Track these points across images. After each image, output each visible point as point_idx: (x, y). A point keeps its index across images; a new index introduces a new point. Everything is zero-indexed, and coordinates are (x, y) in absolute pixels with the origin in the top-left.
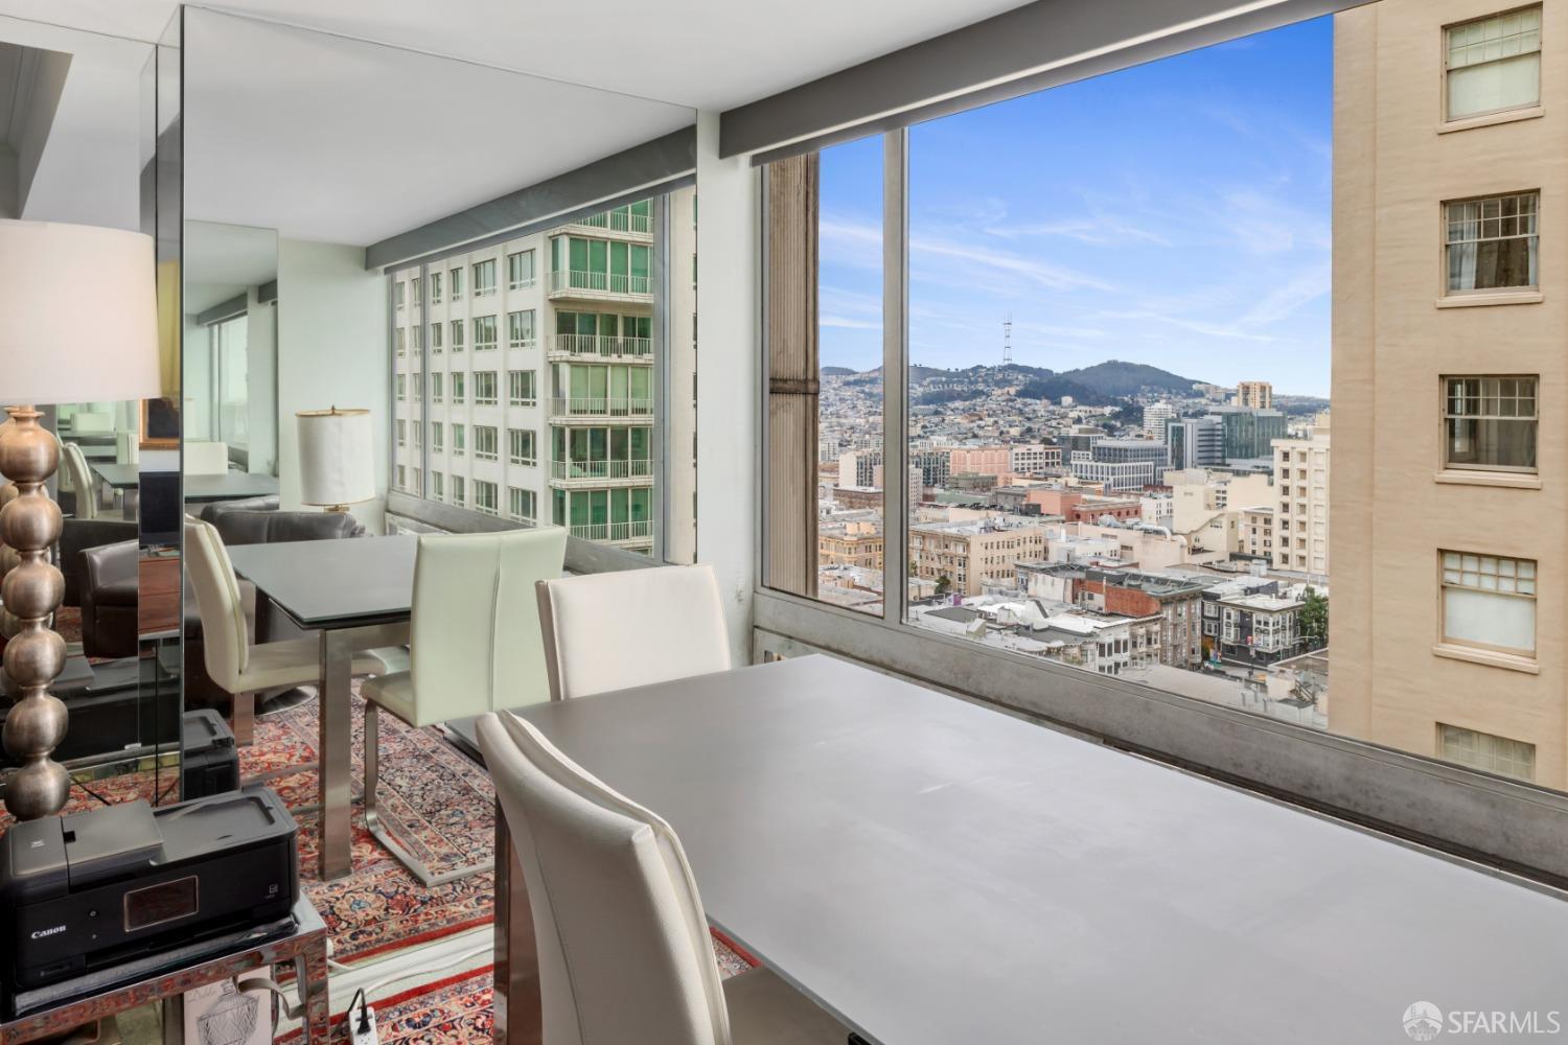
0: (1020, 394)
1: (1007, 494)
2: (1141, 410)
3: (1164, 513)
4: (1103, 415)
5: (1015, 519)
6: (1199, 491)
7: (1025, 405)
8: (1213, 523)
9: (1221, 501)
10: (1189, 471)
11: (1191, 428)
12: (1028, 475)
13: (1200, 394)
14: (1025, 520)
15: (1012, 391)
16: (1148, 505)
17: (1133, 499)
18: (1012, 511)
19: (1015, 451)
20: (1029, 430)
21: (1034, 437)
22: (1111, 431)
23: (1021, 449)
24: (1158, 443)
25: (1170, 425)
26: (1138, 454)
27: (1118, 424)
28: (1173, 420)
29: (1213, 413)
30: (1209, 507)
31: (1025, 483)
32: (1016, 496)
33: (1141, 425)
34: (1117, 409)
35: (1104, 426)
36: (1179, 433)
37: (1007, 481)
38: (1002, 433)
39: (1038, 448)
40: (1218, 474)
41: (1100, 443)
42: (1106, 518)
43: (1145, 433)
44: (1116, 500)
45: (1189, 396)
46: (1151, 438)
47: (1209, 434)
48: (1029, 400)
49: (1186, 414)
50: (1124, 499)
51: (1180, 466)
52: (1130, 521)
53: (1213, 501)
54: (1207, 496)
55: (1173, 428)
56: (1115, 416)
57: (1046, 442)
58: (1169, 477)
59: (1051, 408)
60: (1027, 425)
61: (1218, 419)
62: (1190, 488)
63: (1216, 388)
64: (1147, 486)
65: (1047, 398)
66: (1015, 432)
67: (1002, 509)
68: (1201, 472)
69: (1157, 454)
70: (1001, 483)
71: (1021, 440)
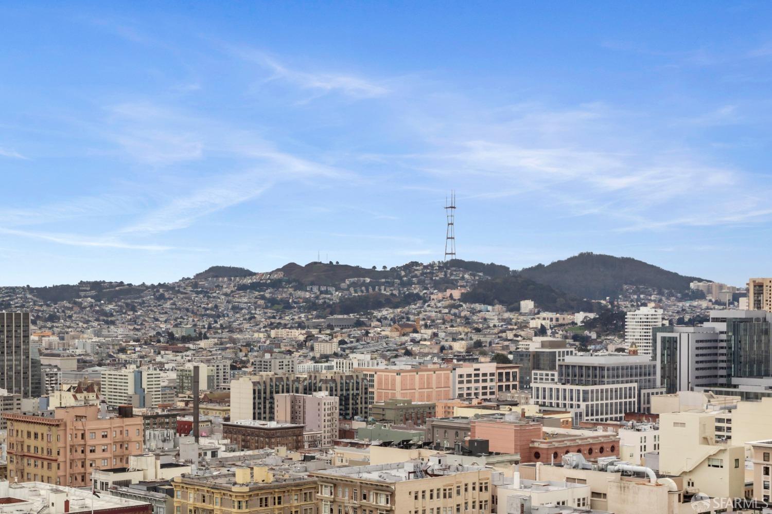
0: (465, 298)
1: (446, 428)
2: (622, 316)
3: (650, 449)
4: (574, 323)
5: (454, 460)
6: (692, 420)
7: (473, 312)
8: (712, 462)
9: (723, 431)
10: (683, 395)
11: (686, 337)
12: (475, 402)
13: (699, 295)
14: (467, 461)
15: (456, 294)
16: (629, 439)
17: (610, 431)
18: (452, 450)
19: (459, 371)
20: (479, 344)
21: (484, 354)
22: (583, 344)
23: (467, 369)
24: (643, 358)
25: (659, 335)
26: (619, 373)
27: (594, 335)
28: (663, 329)
29: (716, 320)
30: (706, 440)
31: (470, 413)
32: (458, 430)
33: (623, 337)
34: (592, 316)
35: (575, 338)
36: (671, 346)
37: (448, 410)
38: (442, 349)
39: (488, 367)
40: (722, 397)
41: (569, 360)
42: (573, 457)
43: (627, 346)
44: (587, 433)
45: (685, 297)
46: (635, 353)
47: (708, 347)
48: (478, 306)
49: (681, 322)
50: (600, 432)
51: (672, 389)
52: (603, 461)
53: (712, 433)
54: (703, 426)
55: (663, 339)
56: (589, 325)
57: (500, 359)
58: (658, 403)
59: (507, 315)
60: (476, 337)
61: (722, 327)
62: (680, 417)
63: (721, 287)
64: (630, 415)
65: (501, 302)
66: (459, 347)
67: (438, 447)
68: (700, 396)
69: (641, 373)
70: (440, 412)
71: (468, 357)
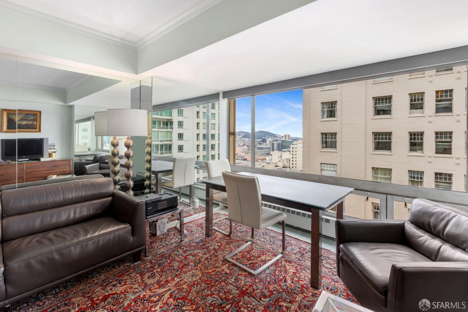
0: (243, 137)
1: (240, 157)
2: (266, 140)
3: (270, 159)
4: (259, 141)
5: (242, 161)
6: (277, 155)
7: (244, 139)
8: (280, 161)
9: (281, 157)
10: (275, 151)
11: (275, 143)
12: (244, 153)
13: (277, 137)
14: (244, 161)
15: (241, 136)
16: (268, 158)
17: (264, 157)
18: (241, 160)
19: (242, 148)
20: (244, 144)
21: (245, 145)
22: (260, 144)
23: (243, 148)
24: (269, 146)
25: (271, 143)
26: (265, 148)
27: (262, 143)
28: (272, 142)
29: (279, 140)
30: (279, 158)
31: (244, 154)
32: (242, 157)
33: (266, 143)
34: (261, 140)
35: (259, 143)
36: (273, 144)
37: (240, 154)
38: (239, 145)
39: (246, 147)
40: (280, 152)
41: (258, 146)
42: (260, 161)
43: (267, 144)
44: (261, 157)
45: (275, 137)
46: (268, 145)
47: (279, 144)
48: (244, 138)
49: (274, 141)
50: (263, 157)
51: (273, 150)
52: (264, 161)
53: (280, 157)
54: (278, 156)
55: (272, 143)
56: (261, 141)
57: (248, 146)
58: (271, 153)
59: (249, 140)
60: (244, 143)
61: (280, 141)
62: (275, 155)
63: (280, 136)
64: (267, 154)
65: (248, 138)
66: (242, 144)
67: (239, 159)
68: (277, 152)
69: (269, 148)
70: (239, 154)
71: (243, 146)
